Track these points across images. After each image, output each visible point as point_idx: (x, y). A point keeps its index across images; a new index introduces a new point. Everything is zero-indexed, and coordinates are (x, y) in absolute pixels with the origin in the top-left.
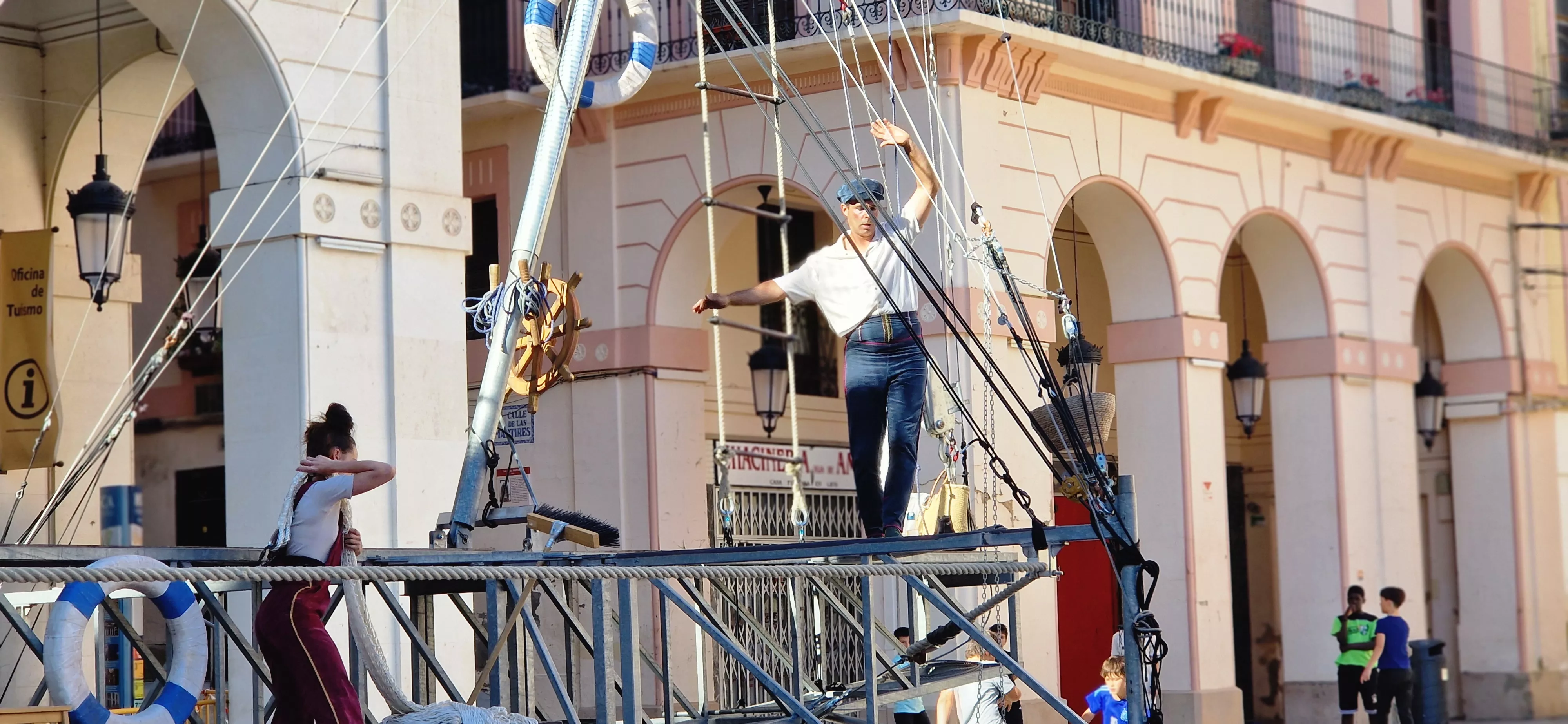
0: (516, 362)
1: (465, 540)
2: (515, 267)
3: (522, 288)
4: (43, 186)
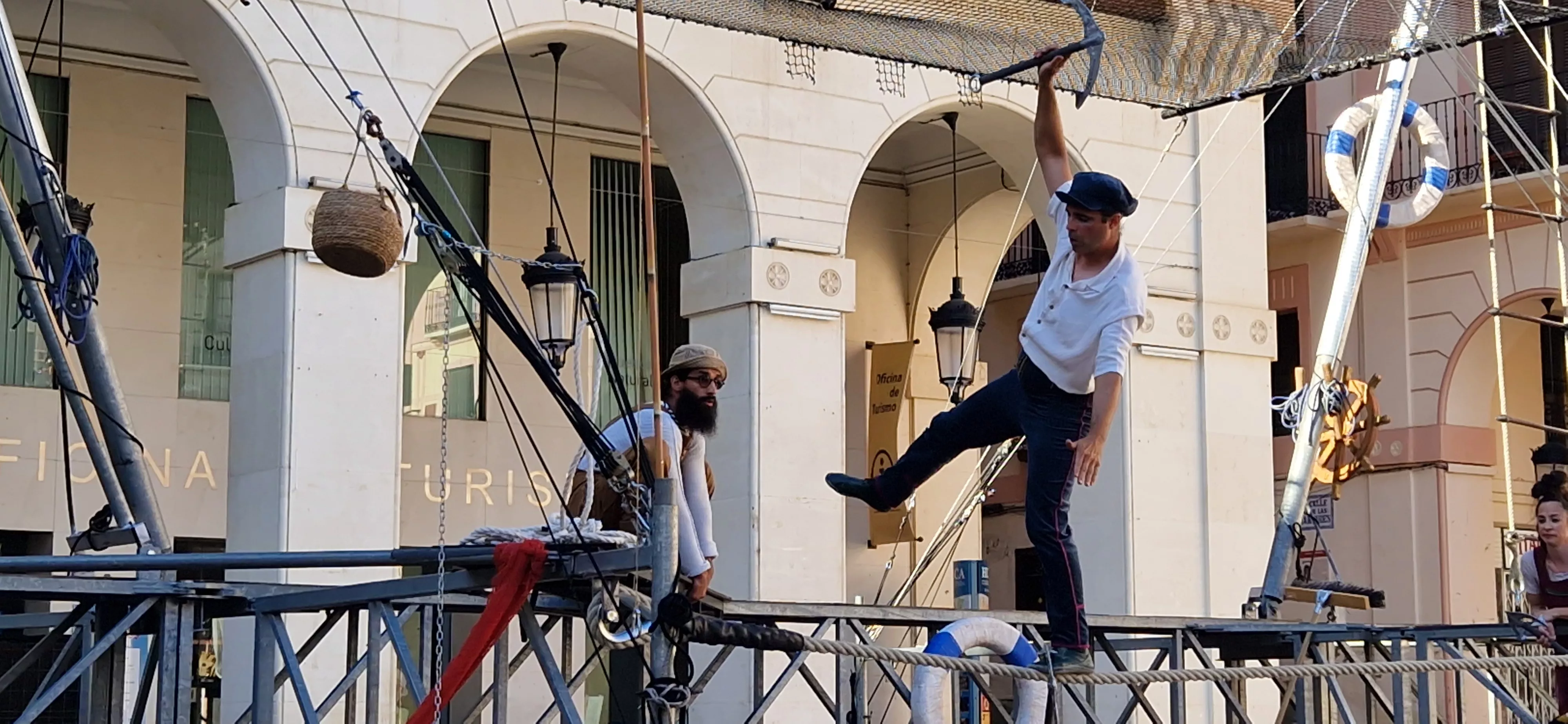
0: (1320, 453)
1: (1274, 611)
2: (1319, 370)
3: (1325, 388)
4: (908, 304)
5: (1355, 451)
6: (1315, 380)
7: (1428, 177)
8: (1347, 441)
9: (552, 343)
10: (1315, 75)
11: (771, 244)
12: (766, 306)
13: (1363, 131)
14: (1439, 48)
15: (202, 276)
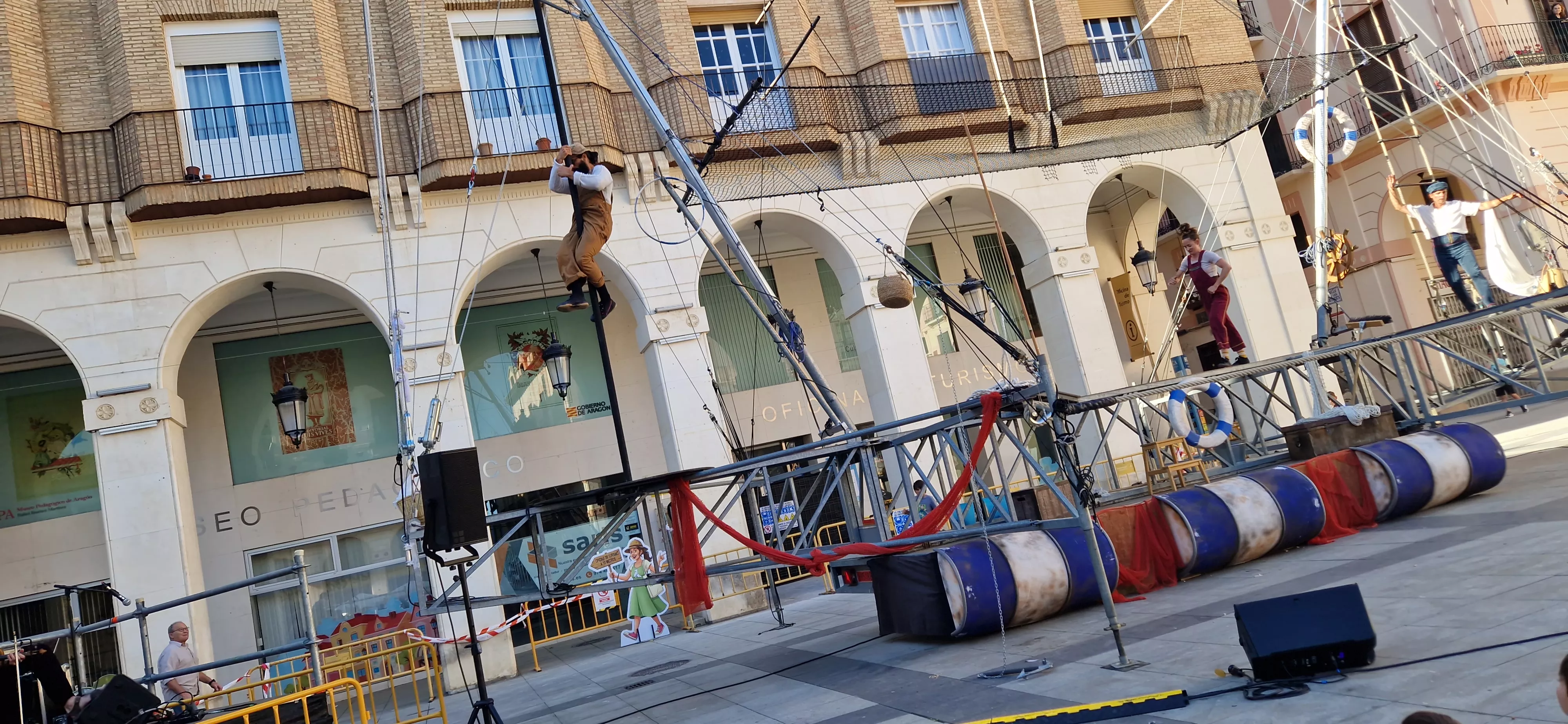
0: (1329, 270)
1: (1325, 343)
2: (1318, 234)
3: (1323, 241)
4: (1121, 258)
5: (1345, 265)
6: (1317, 239)
7: (1347, 136)
8: (1340, 262)
9: (978, 314)
10: (1281, 109)
11: (1057, 250)
12: (1061, 275)
13: (1310, 127)
14: (1338, 79)
15: (837, 325)
